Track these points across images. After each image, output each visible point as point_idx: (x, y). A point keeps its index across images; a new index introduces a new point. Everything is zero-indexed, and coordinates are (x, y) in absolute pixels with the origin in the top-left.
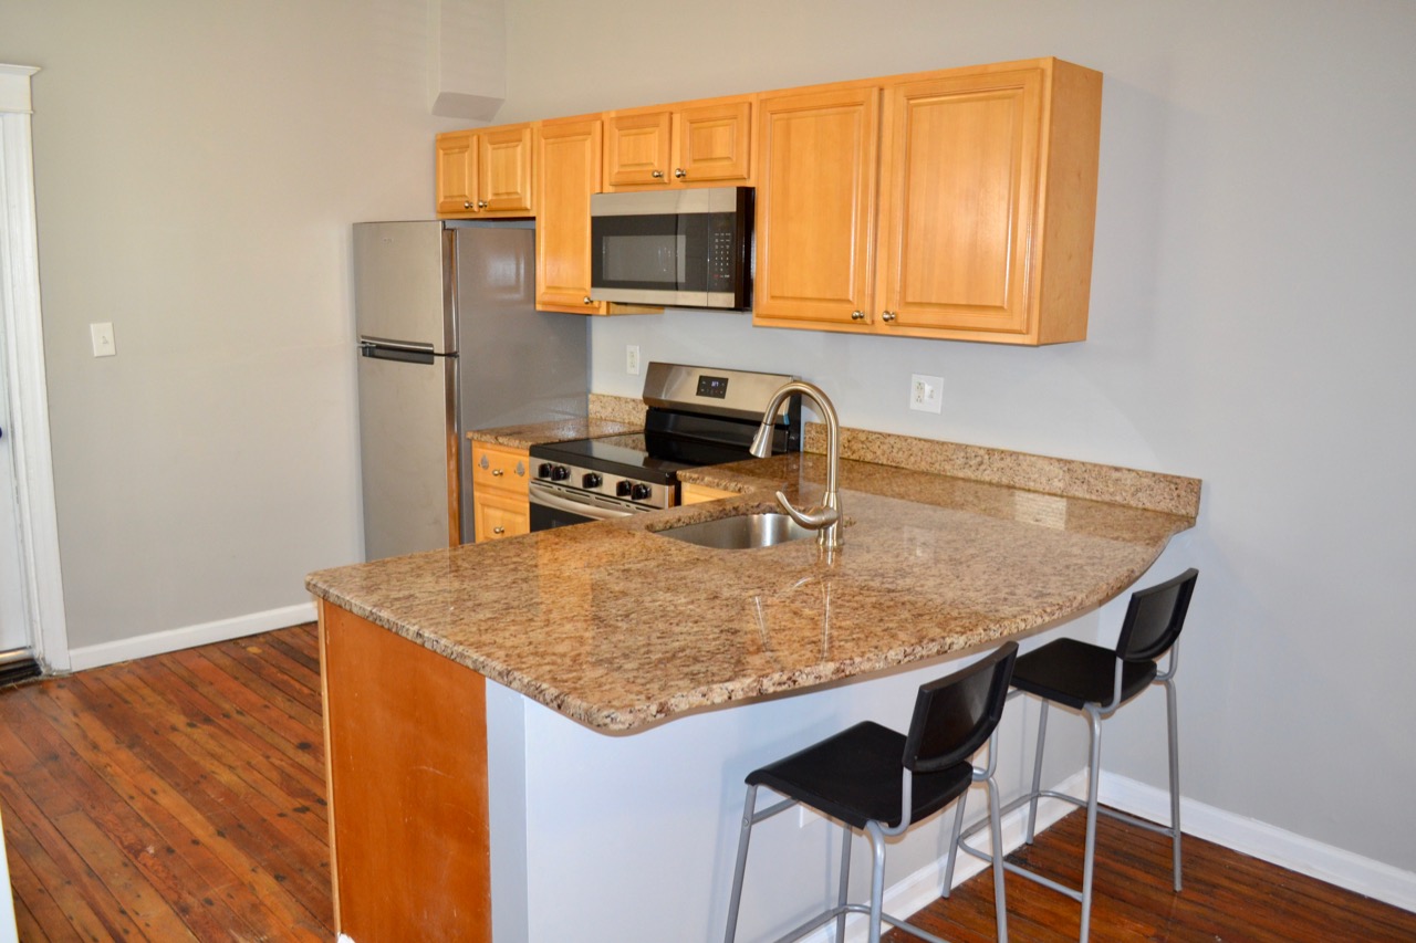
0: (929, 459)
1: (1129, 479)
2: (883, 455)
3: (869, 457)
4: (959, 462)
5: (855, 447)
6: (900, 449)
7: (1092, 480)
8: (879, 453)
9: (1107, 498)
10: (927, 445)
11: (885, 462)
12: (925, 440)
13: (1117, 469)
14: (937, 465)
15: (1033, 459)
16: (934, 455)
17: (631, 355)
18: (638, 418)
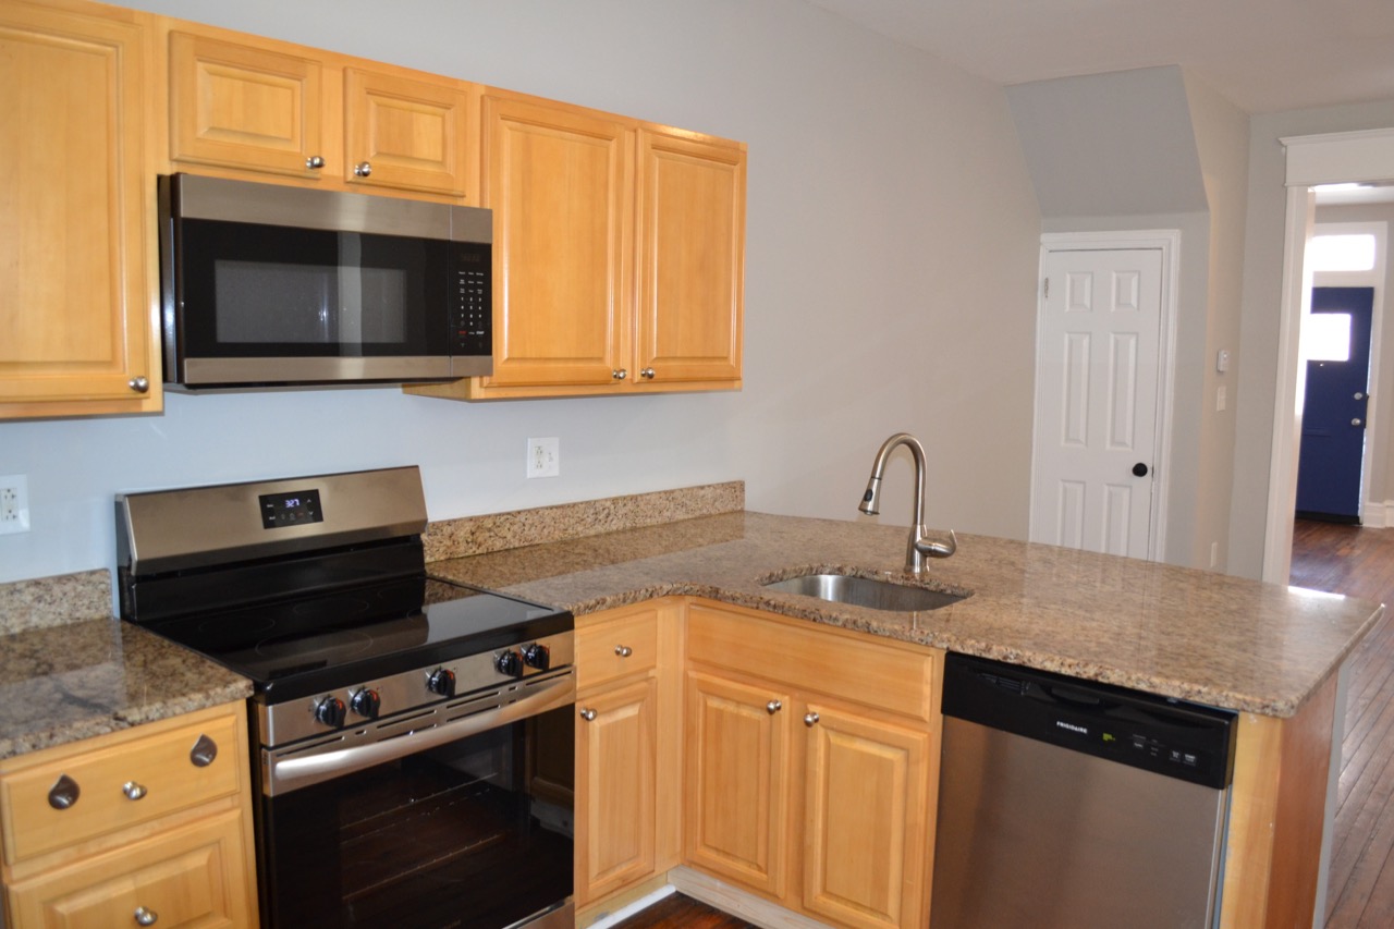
0: (562, 526)
1: (708, 493)
2: (514, 537)
3: (499, 545)
4: (589, 520)
5: (480, 539)
6: (532, 525)
7: (688, 502)
8: (509, 536)
9: (697, 514)
10: (559, 512)
11: (517, 545)
12: (557, 507)
13: (702, 488)
14: (570, 531)
15: (648, 497)
16: (566, 519)
17: (9, 495)
18: (54, 613)
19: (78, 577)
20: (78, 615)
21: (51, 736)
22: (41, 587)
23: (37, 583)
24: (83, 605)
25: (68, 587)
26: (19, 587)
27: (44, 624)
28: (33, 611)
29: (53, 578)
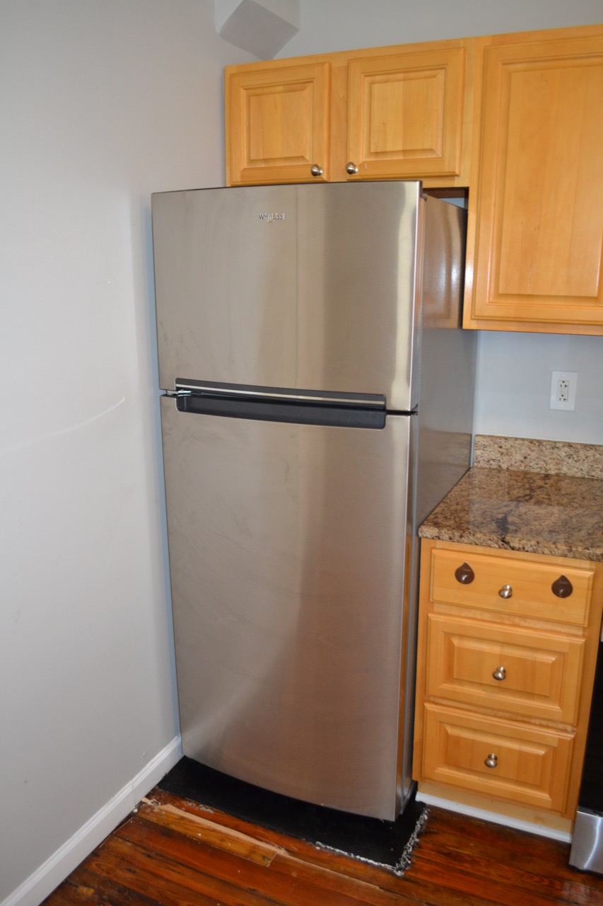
17: (563, 385)
18: (578, 468)
19: (598, 448)
20: (593, 473)
21: (461, 536)
22: (572, 449)
23: (570, 445)
24: (598, 468)
25: (590, 453)
26: (558, 445)
27: (570, 473)
28: (565, 463)
29: (581, 444)
